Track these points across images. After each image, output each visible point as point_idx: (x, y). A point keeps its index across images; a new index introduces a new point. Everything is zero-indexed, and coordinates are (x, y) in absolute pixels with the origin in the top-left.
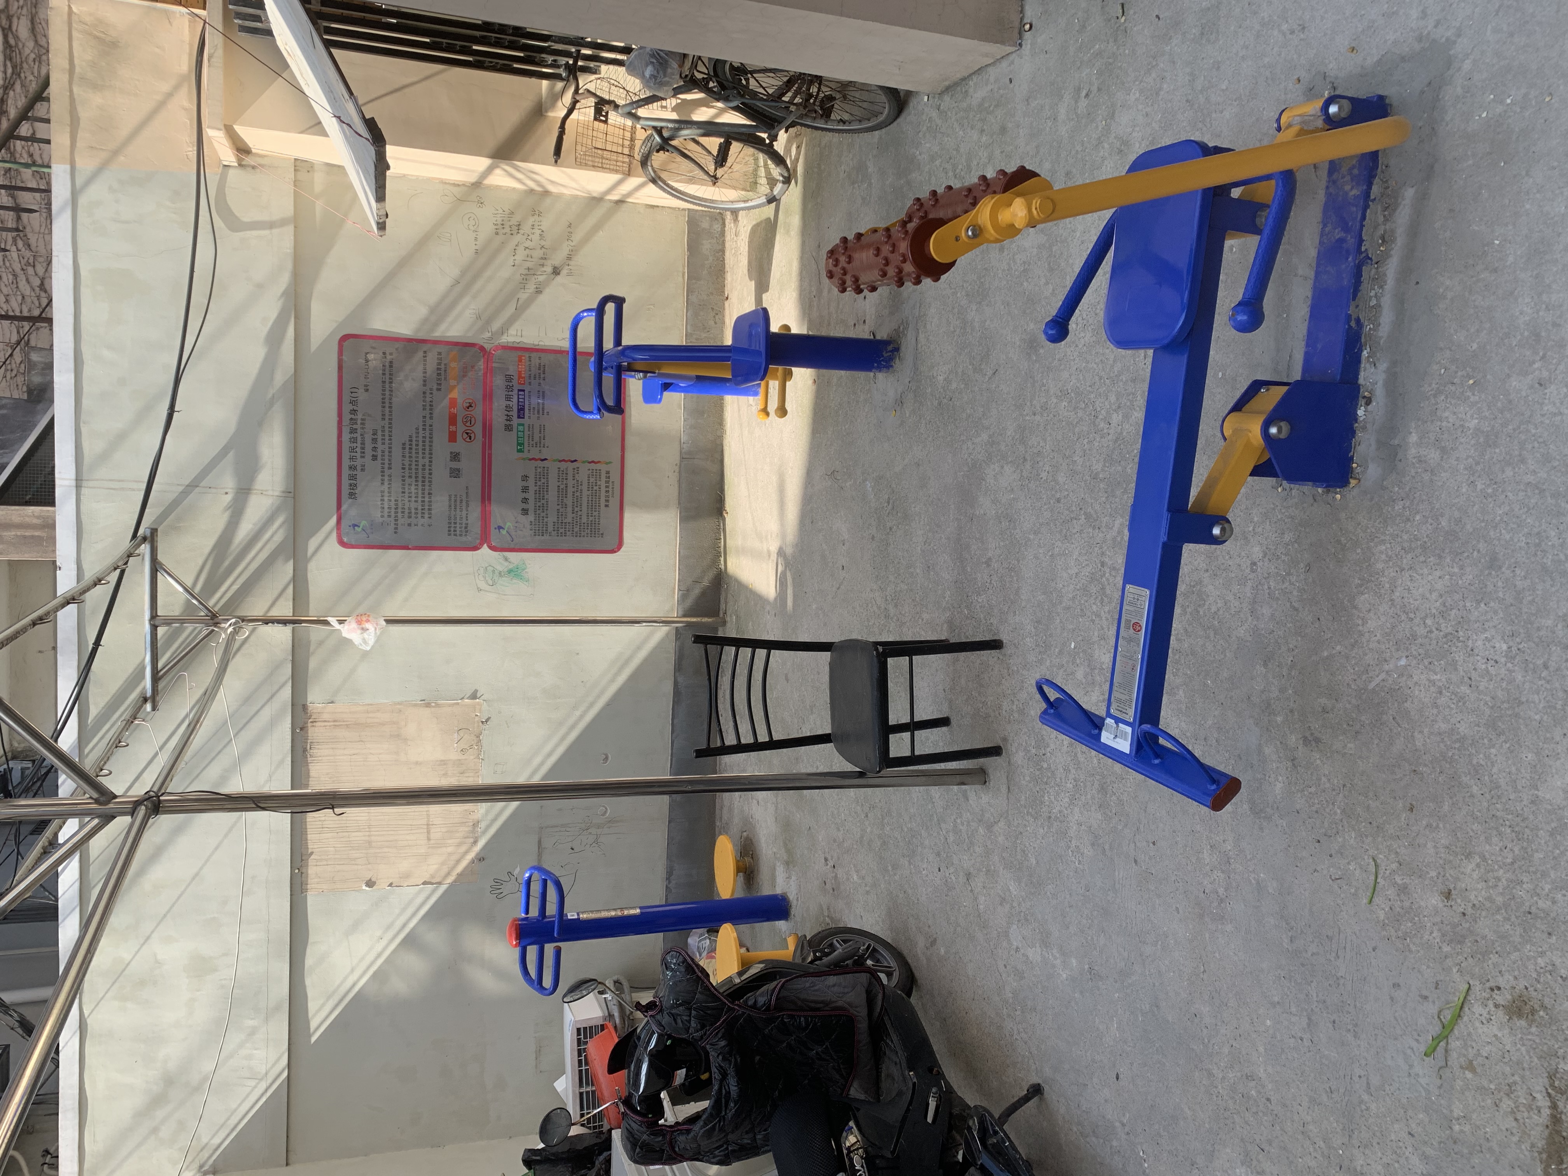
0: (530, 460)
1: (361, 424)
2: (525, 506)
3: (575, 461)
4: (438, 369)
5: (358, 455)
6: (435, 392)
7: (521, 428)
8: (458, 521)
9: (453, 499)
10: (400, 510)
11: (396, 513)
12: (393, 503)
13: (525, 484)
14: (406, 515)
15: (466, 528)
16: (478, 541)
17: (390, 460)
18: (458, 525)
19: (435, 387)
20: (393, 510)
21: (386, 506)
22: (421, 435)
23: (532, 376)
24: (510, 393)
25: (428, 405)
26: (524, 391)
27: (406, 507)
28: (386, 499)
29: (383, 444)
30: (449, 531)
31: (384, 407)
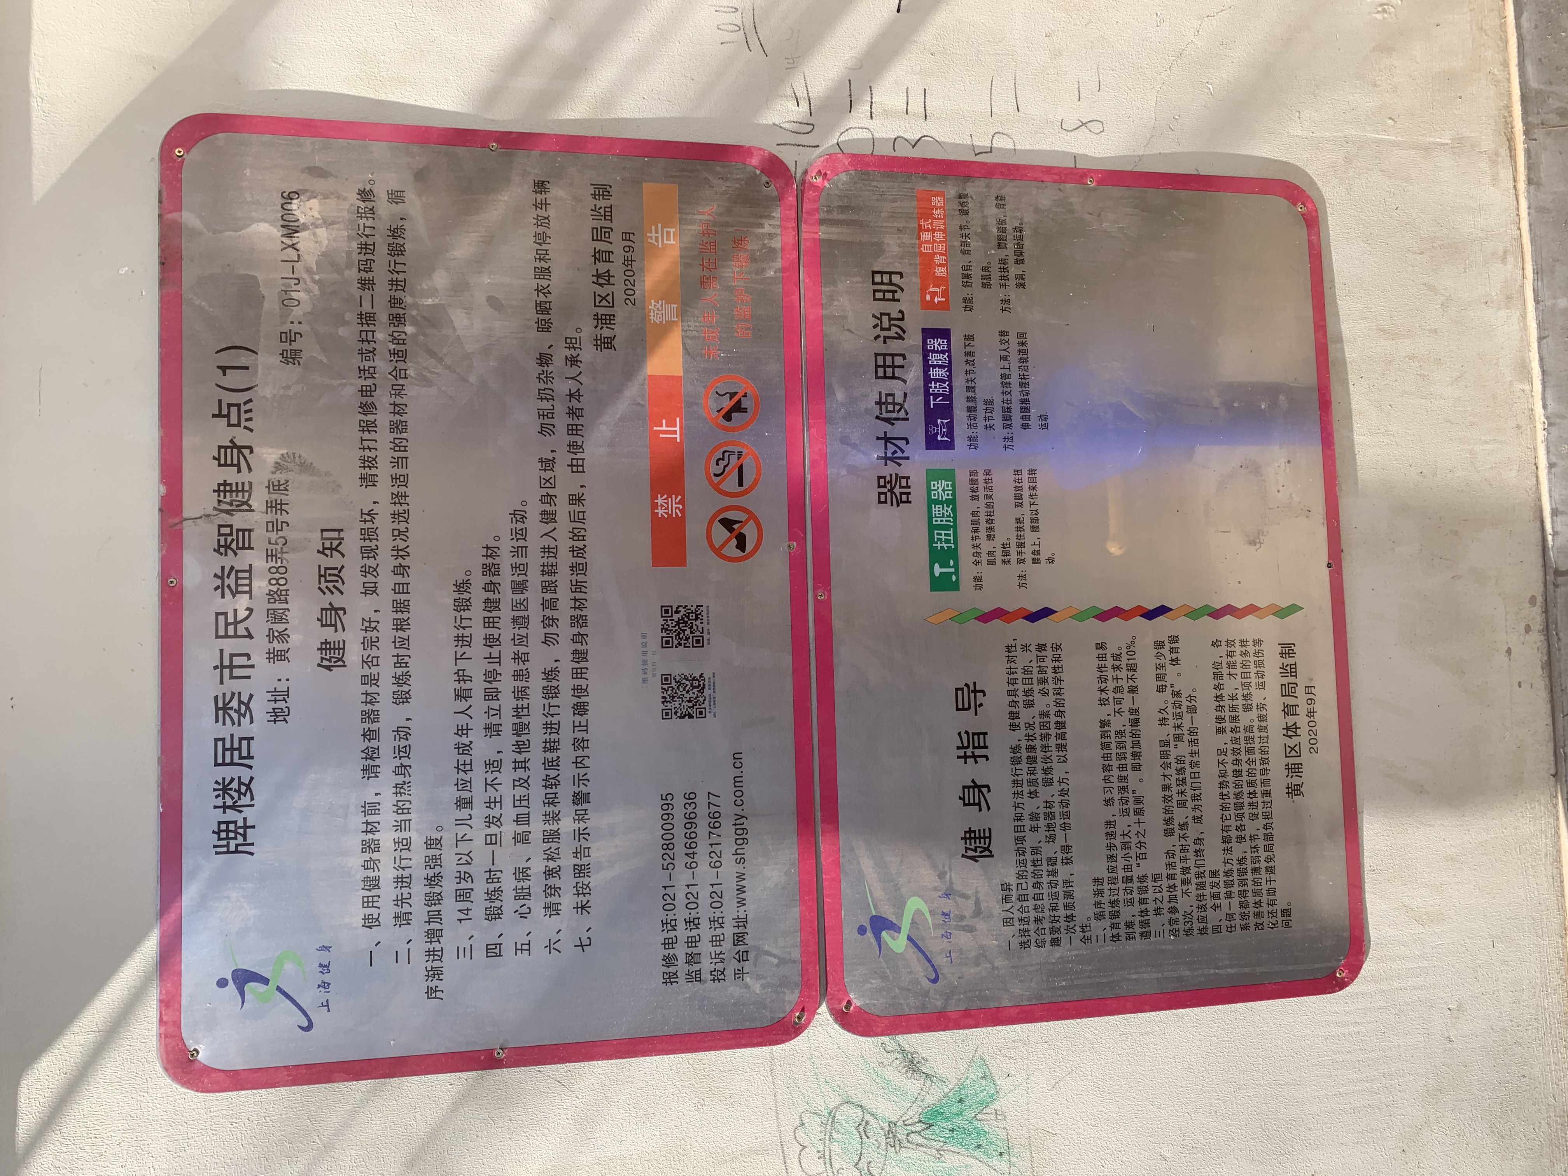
0: (985, 618)
1: (271, 506)
2: (974, 819)
3: (1162, 610)
4: (599, 256)
5: (258, 649)
6: (588, 353)
7: (940, 489)
8: (705, 912)
9: (678, 812)
10: (449, 886)
11: (434, 899)
12: (418, 855)
13: (969, 721)
14: (479, 903)
15: (739, 939)
16: (792, 997)
17: (400, 662)
18: (705, 931)
19: (588, 330)
20: (419, 890)
21: (387, 873)
22: (535, 542)
23: (976, 273)
24: (895, 346)
25: (560, 409)
26: (944, 334)
27: (477, 871)
28: (386, 837)
29: (370, 590)
30: (669, 961)
31: (368, 427)
